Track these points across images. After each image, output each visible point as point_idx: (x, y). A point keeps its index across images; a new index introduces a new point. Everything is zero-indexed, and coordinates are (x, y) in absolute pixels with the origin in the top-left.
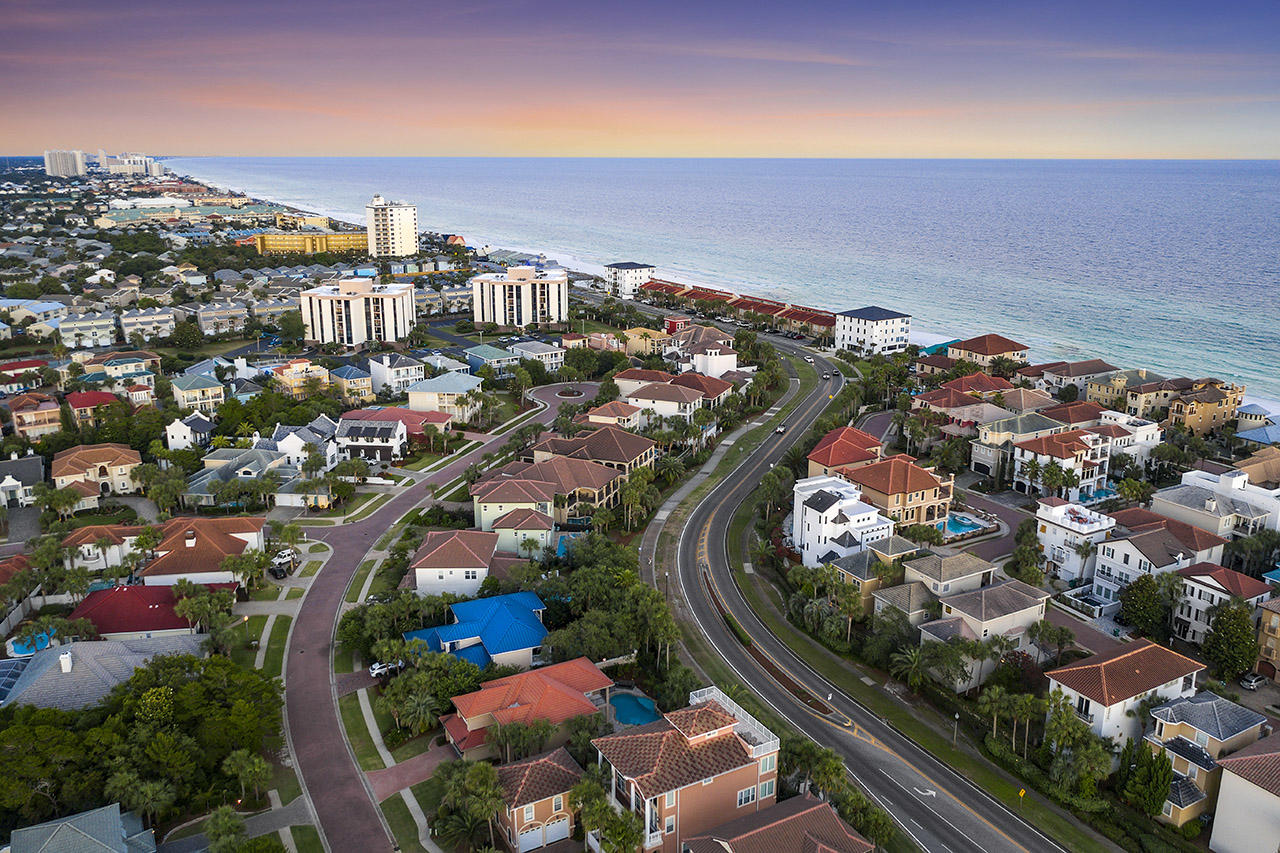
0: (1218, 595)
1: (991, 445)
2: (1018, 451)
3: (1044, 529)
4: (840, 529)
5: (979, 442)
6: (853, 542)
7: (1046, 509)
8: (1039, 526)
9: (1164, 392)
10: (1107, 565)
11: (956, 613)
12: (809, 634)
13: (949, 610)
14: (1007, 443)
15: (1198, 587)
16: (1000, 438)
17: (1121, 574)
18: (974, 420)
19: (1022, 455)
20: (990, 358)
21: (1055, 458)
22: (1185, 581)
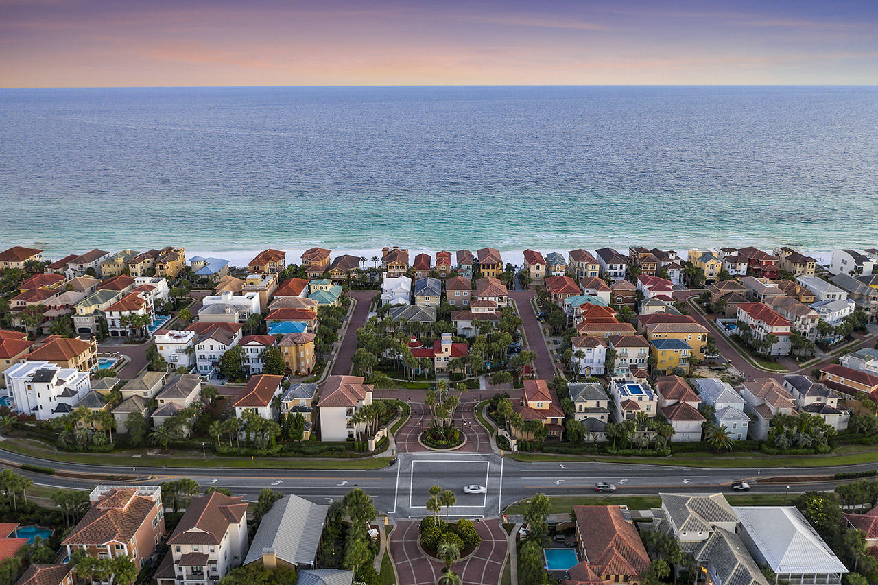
0: (259, 348)
1: (87, 315)
2: (108, 314)
3: (161, 348)
4: (62, 388)
5: (78, 315)
6: (74, 393)
7: (160, 337)
8: (158, 348)
9: (147, 260)
10: (202, 354)
11: (167, 401)
12: (82, 451)
13: (162, 401)
14: (96, 311)
15: (249, 348)
16: (91, 309)
17: (211, 355)
18: (65, 303)
19: (111, 315)
20: (22, 263)
21: (132, 312)
22: (243, 347)
